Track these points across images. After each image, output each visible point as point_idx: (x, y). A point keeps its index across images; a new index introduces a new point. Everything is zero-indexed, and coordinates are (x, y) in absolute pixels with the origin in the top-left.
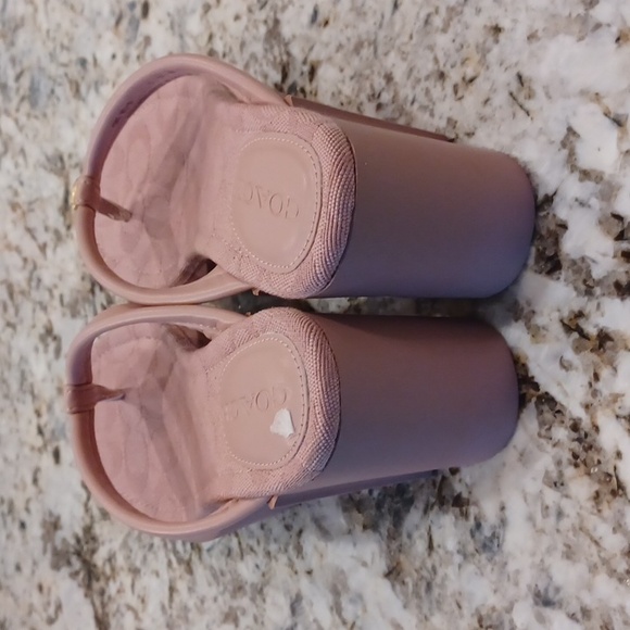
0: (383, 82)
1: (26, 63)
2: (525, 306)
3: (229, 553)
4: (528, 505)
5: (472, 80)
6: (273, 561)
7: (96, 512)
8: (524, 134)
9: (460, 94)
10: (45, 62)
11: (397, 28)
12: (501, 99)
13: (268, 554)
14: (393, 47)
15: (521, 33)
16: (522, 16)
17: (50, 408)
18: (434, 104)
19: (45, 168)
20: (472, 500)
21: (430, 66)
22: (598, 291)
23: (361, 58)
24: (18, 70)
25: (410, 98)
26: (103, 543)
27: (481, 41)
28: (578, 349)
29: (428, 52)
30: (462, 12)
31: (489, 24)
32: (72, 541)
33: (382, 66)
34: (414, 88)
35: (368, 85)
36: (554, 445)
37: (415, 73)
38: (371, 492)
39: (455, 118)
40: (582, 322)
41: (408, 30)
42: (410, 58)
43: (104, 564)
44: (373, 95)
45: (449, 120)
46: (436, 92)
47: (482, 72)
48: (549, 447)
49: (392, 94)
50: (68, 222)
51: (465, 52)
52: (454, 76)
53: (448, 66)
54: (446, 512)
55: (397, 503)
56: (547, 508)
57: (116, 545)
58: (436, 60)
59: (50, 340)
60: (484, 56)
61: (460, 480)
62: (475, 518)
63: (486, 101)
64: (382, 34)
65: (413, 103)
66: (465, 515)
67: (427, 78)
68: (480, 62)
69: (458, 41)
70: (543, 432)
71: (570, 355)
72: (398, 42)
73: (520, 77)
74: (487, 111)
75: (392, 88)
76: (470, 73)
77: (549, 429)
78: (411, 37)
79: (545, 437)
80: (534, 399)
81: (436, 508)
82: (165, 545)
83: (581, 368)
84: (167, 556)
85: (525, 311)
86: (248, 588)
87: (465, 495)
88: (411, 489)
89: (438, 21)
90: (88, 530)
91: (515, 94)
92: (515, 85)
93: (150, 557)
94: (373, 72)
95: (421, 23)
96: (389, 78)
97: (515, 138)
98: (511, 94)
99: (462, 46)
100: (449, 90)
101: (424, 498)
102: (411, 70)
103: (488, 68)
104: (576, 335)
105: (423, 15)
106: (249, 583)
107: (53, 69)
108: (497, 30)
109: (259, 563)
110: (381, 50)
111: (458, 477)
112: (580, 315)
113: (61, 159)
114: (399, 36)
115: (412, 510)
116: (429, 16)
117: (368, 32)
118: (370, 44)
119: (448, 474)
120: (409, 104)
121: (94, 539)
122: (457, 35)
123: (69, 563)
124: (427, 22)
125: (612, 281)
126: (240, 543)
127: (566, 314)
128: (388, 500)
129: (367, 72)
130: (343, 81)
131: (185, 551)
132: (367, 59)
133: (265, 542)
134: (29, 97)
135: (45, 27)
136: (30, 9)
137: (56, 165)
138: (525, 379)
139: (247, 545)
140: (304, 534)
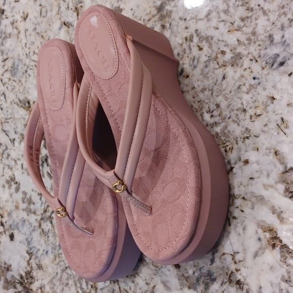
0: (215, 107)
1: (10, 55)
2: (278, 208)
4: (273, 288)
5: (259, 115)
7: (34, 265)
8: (283, 141)
9: (253, 120)
10: (23, 57)
11: (224, 87)
12: (273, 125)
14: (221, 94)
15: (285, 102)
16: (285, 96)
17: (9, 214)
18: (240, 121)
19: (18, 105)
20: (246, 282)
21: (239, 106)
23: (204, 95)
24: (5, 57)
25: (228, 116)
26: (37, 280)
27: (265, 101)
29: (238, 100)
30: (257, 88)
31: (269, 95)
32: (18, 278)
33: (215, 100)
34: (230, 112)
35: (207, 106)
36: (287, 266)
37: (231, 106)
38: (194, 273)
39: (250, 129)
41: (229, 88)
42: (229, 100)
43: (37, 290)
44: (209, 111)
45: (247, 129)
46: (241, 116)
47: (265, 113)
48: (285, 266)
49: (219, 112)
51: (256, 104)
52: (251, 112)
53: (248, 108)
54: (232, 286)
55: (208, 279)
56: (282, 290)
57: (45, 282)
58: (242, 104)
59: (13, 183)
60: (266, 107)
61: (240, 274)
62: (247, 290)
63: (266, 125)
64: (215, 88)
65: (229, 118)
66: (242, 289)
67: (237, 110)
68: (264, 109)
69: (254, 98)
70: (282, 260)
72: (224, 93)
73: (282, 119)
74: (266, 129)
75: (219, 110)
76: (258, 112)
77: (286, 259)
78: (231, 92)
79: (283, 262)
80: (279, 246)
81: (227, 284)
82: (76, 285)
84: (76, 289)
85: (278, 211)
87: (242, 280)
88: (215, 275)
89: (244, 89)
90: (28, 273)
91: (280, 125)
92: (280, 122)
93: (66, 289)
94: (210, 102)
95: (236, 88)
96: (218, 106)
97: (278, 142)
98: (278, 125)
99: (256, 101)
100: (248, 117)
101: (222, 279)
102: (230, 105)
103: (267, 112)
105: (237, 84)
107: (27, 61)
108: (273, 98)
110: (215, 94)
111: (239, 272)
113: (29, 103)
114: (224, 90)
115: (215, 283)
116: (240, 85)
117: (209, 85)
118: (209, 90)
119: (234, 271)
120: (227, 118)
121: (32, 277)
122: (253, 96)
123: (15, 287)
124: (239, 88)
126: (120, 288)
128: (203, 278)
129: (207, 101)
130: (194, 102)
131: (87, 288)
132: (208, 96)
133: (135, 289)
134: (11, 71)
135: (24, 41)
136: (15, 31)
137: (25, 105)
138: (275, 238)
139: (124, 289)
140: (156, 288)
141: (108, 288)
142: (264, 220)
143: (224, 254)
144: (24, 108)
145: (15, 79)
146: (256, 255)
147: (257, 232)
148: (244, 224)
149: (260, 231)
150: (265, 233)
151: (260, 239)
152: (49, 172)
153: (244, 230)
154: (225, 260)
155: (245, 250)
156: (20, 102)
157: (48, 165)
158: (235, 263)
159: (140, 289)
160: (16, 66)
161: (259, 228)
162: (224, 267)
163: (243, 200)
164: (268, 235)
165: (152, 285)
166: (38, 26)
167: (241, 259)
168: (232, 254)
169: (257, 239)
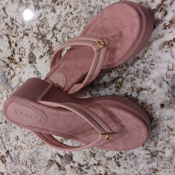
3: (162, 158)
6: (170, 141)
10: (31, 151)
13: (168, 142)
19: (48, 169)
22: (163, 19)
24: (25, 163)
28: (170, 28)
38: (169, 97)
40: (166, 25)
50: (63, 169)
71: (170, 30)
80: (173, 42)
83: (173, 29)
85: (158, 37)
86: (172, 156)
88: (174, 84)
104: (167, 27)
106: (171, 154)
107: (34, 149)
109: (168, 147)
112: (164, 25)
113: (51, 160)
125: (163, 16)
127: (163, 28)
128: (173, 93)
133: (165, 141)
134: (32, 164)
135: (25, 146)
136: (19, 149)
137: (50, 164)
138: (169, 42)
139: (163, 149)
140: (169, 126)
141: (159, 160)
142: (159, 46)
143: (166, 74)
144: (51, 166)
145: (37, 163)
146: (173, 57)
147: (163, 52)
148: (157, 57)
149: (163, 50)
150: (165, 47)
151: (166, 51)
152: (86, 167)
153: (159, 58)
154: (169, 75)
155: (169, 62)
156: (48, 166)
157: (83, 166)
158: (173, 70)
159: (166, 137)
160: (32, 159)
161: (161, 50)
162: (172, 78)
163: (146, 53)
164: (166, 46)
165: (166, 128)
166: (25, 133)
167: (172, 65)
168: (168, 69)
169: (166, 53)
